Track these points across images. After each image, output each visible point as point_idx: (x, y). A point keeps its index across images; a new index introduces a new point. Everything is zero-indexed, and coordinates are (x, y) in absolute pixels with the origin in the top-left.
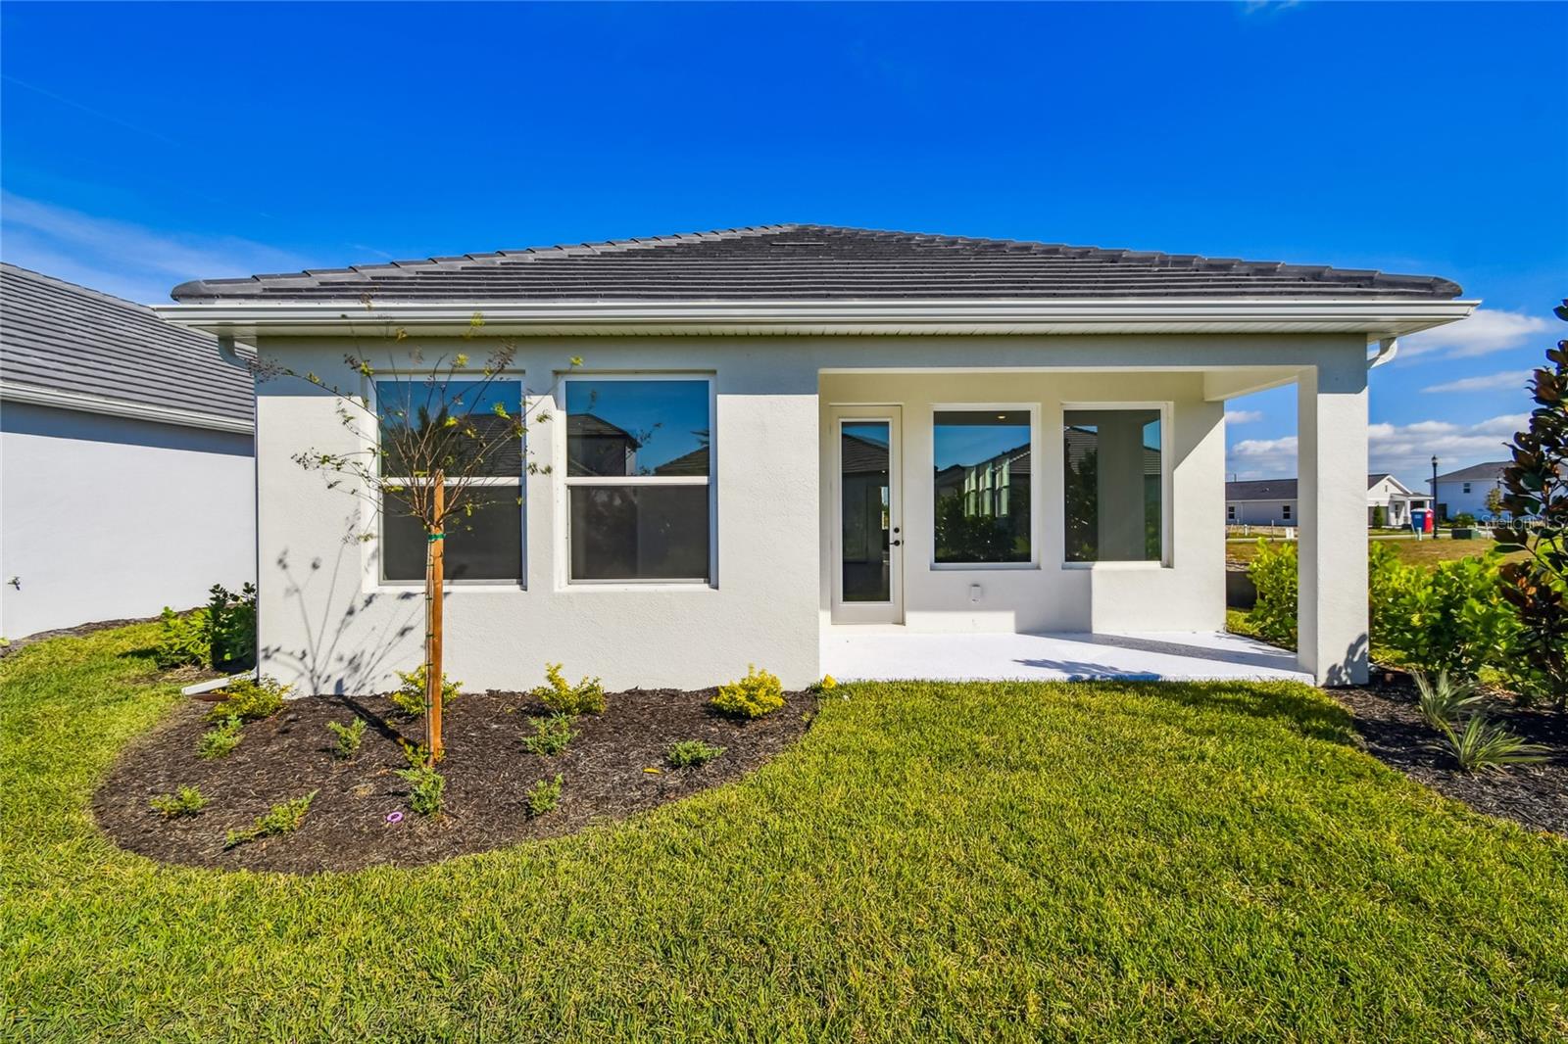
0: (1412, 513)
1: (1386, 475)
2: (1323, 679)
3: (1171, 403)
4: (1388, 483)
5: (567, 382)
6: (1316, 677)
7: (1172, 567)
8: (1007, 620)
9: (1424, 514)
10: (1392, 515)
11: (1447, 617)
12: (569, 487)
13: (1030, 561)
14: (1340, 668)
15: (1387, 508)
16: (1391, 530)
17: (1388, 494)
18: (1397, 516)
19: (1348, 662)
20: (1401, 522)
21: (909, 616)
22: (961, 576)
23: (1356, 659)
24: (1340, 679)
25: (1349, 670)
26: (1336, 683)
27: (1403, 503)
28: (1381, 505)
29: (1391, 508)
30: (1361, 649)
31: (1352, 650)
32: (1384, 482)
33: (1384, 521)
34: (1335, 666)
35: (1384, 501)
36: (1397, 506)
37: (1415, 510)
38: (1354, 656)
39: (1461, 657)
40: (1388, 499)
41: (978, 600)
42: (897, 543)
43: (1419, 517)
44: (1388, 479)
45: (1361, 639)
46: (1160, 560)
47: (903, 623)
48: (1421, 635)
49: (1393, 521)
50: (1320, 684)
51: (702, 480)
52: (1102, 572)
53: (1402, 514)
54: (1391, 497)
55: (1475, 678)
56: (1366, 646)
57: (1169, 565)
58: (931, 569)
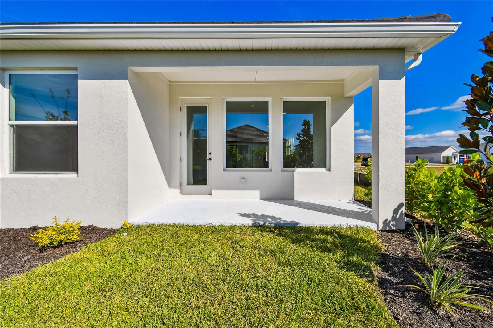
0: (460, 159)
1: (451, 146)
2: (381, 226)
3: (330, 98)
4: (452, 149)
5: (10, 75)
6: (378, 225)
7: (330, 171)
8: (257, 194)
9: (464, 159)
10: (453, 159)
11: (446, 196)
12: (12, 126)
13: (268, 168)
14: (390, 221)
15: (451, 157)
16: (452, 164)
17: (452, 152)
18: (455, 160)
19: (394, 218)
20: (456, 162)
21: (214, 192)
22: (236, 174)
23: (398, 217)
24: (389, 227)
25: (394, 222)
26: (388, 229)
27: (457, 155)
28: (449, 156)
29: (453, 157)
30: (400, 211)
31: (396, 211)
32: (450, 148)
33: (450, 161)
34: (387, 220)
35: (450, 155)
36: (455, 157)
37: (461, 158)
38: (397, 215)
39: (453, 217)
40: (452, 154)
41: (243, 185)
42: (210, 159)
43: (462, 160)
44: (452, 147)
45: (401, 206)
46: (326, 168)
47: (211, 195)
48: (433, 204)
49: (453, 161)
50: (379, 229)
51: (73, 123)
52: (299, 173)
53: (457, 159)
54: (453, 153)
55: (460, 228)
56: (404, 209)
57: (329, 170)
58: (224, 171)
